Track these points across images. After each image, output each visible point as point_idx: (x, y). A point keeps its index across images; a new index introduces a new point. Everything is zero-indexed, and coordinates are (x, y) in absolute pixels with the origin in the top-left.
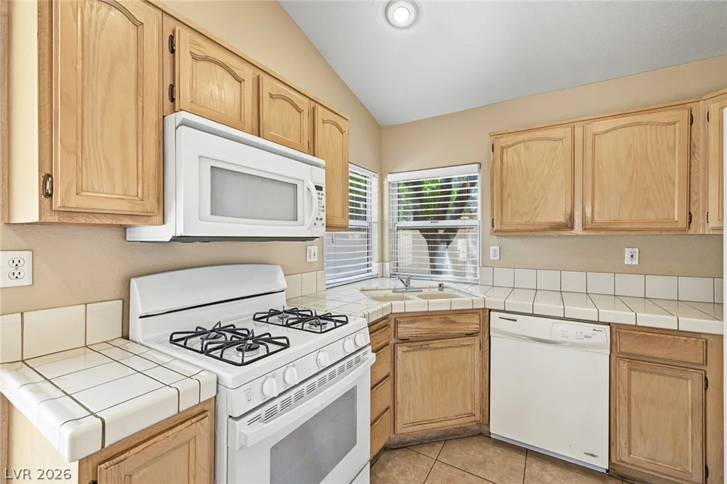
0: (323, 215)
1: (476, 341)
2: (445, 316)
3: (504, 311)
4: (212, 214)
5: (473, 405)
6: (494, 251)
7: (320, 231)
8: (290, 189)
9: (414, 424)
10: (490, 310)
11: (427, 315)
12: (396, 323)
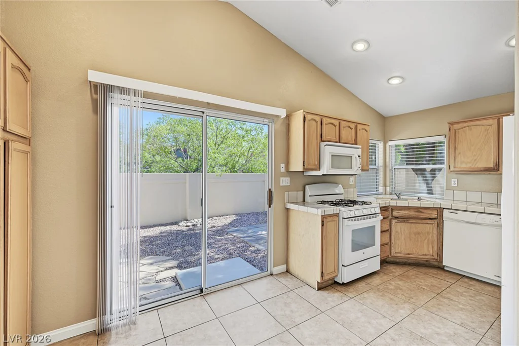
0: (361, 166)
1: (436, 222)
2: (418, 209)
3: (451, 209)
4: (332, 168)
5: (434, 252)
6: (454, 182)
7: (360, 172)
8: (350, 159)
9: (400, 253)
10: (444, 209)
11: (408, 208)
12: (392, 210)
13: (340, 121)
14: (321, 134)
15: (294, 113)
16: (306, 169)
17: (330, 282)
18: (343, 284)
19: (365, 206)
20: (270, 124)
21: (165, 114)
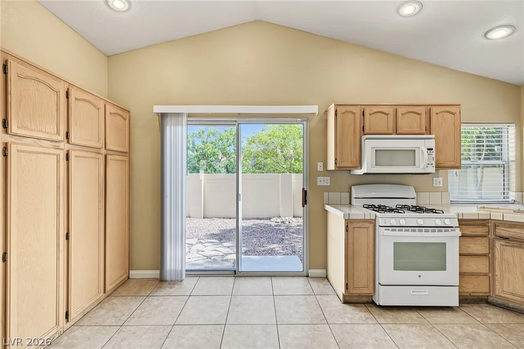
0: (433, 162)
4: (375, 166)
8: (410, 153)
12: (497, 226)
13: (396, 107)
14: (363, 127)
15: (329, 108)
16: (339, 167)
17: (365, 299)
18: (380, 306)
19: (432, 215)
20: (305, 123)
21: (206, 127)
